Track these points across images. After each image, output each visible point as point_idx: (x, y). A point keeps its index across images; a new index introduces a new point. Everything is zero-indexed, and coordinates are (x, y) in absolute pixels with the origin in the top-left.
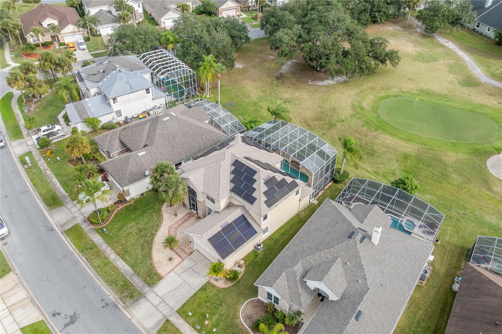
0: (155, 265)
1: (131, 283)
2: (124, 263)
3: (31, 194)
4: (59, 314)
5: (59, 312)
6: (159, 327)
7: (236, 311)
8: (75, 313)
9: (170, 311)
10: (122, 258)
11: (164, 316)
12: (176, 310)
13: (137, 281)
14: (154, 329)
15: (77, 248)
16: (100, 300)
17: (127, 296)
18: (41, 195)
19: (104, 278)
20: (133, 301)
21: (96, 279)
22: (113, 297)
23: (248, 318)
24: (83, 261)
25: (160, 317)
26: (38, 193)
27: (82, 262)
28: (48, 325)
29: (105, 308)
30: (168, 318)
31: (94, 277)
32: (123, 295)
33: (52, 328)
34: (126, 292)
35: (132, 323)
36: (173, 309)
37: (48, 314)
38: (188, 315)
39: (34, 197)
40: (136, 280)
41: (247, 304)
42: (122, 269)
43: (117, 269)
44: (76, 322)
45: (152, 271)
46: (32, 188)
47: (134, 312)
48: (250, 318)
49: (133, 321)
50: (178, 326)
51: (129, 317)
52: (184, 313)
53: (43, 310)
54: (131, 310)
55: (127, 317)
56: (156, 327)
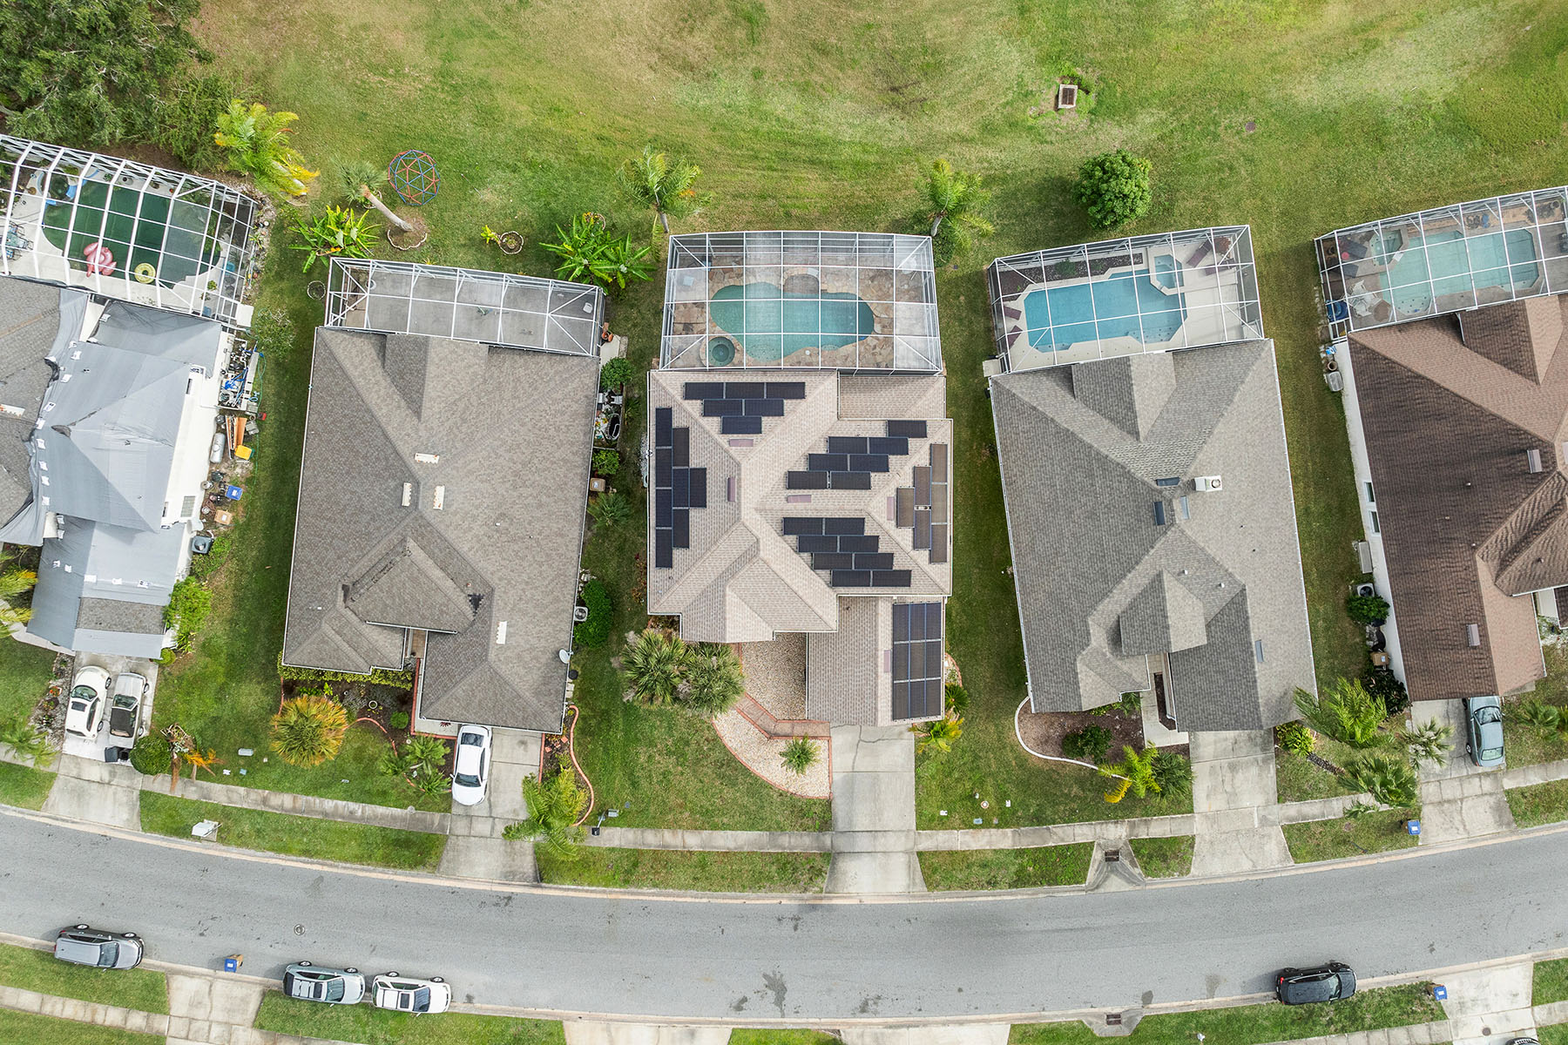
0: (791, 790)
1: (788, 854)
2: (729, 832)
3: (339, 878)
4: (745, 1000)
5: (741, 997)
6: (919, 874)
7: (1015, 747)
8: (765, 976)
9: (907, 837)
10: (715, 827)
11: (906, 852)
12: (914, 827)
13: (793, 840)
14: (914, 884)
15: (606, 886)
16: (777, 923)
17: (811, 879)
18: (359, 859)
19: (731, 887)
20: (830, 876)
21: (721, 901)
22: (790, 899)
23: (1043, 742)
24: (653, 894)
25: (903, 859)
26: (346, 861)
27: (655, 898)
28: (750, 1027)
29: (799, 927)
30: (916, 850)
31: (712, 901)
32: (802, 883)
33: (762, 1023)
34: (802, 875)
35: (871, 905)
36: (909, 831)
37: (727, 1015)
38: (941, 818)
39: (355, 876)
40: (790, 842)
41: (1020, 721)
42: (742, 847)
43: (735, 854)
44: (788, 985)
45: (800, 804)
46: (312, 863)
47: (853, 890)
48: (1047, 741)
49: (867, 901)
50: (945, 847)
51: (855, 902)
52: (931, 820)
53: (711, 1019)
54: (845, 891)
55: (852, 905)
56: (914, 879)
